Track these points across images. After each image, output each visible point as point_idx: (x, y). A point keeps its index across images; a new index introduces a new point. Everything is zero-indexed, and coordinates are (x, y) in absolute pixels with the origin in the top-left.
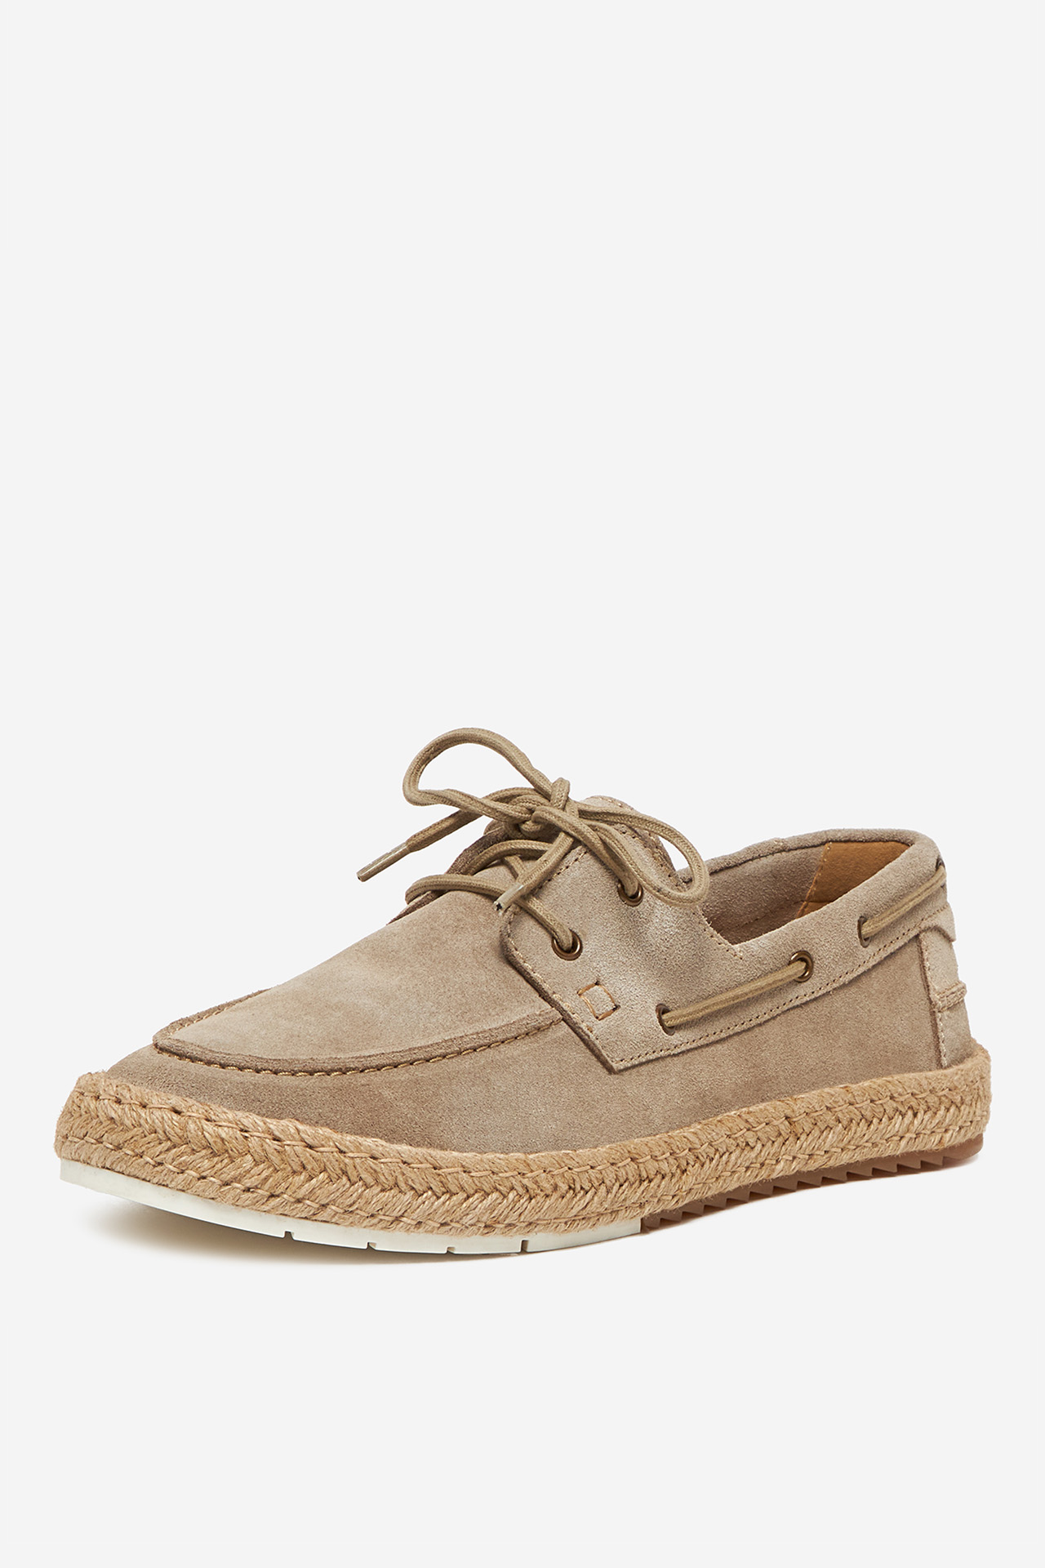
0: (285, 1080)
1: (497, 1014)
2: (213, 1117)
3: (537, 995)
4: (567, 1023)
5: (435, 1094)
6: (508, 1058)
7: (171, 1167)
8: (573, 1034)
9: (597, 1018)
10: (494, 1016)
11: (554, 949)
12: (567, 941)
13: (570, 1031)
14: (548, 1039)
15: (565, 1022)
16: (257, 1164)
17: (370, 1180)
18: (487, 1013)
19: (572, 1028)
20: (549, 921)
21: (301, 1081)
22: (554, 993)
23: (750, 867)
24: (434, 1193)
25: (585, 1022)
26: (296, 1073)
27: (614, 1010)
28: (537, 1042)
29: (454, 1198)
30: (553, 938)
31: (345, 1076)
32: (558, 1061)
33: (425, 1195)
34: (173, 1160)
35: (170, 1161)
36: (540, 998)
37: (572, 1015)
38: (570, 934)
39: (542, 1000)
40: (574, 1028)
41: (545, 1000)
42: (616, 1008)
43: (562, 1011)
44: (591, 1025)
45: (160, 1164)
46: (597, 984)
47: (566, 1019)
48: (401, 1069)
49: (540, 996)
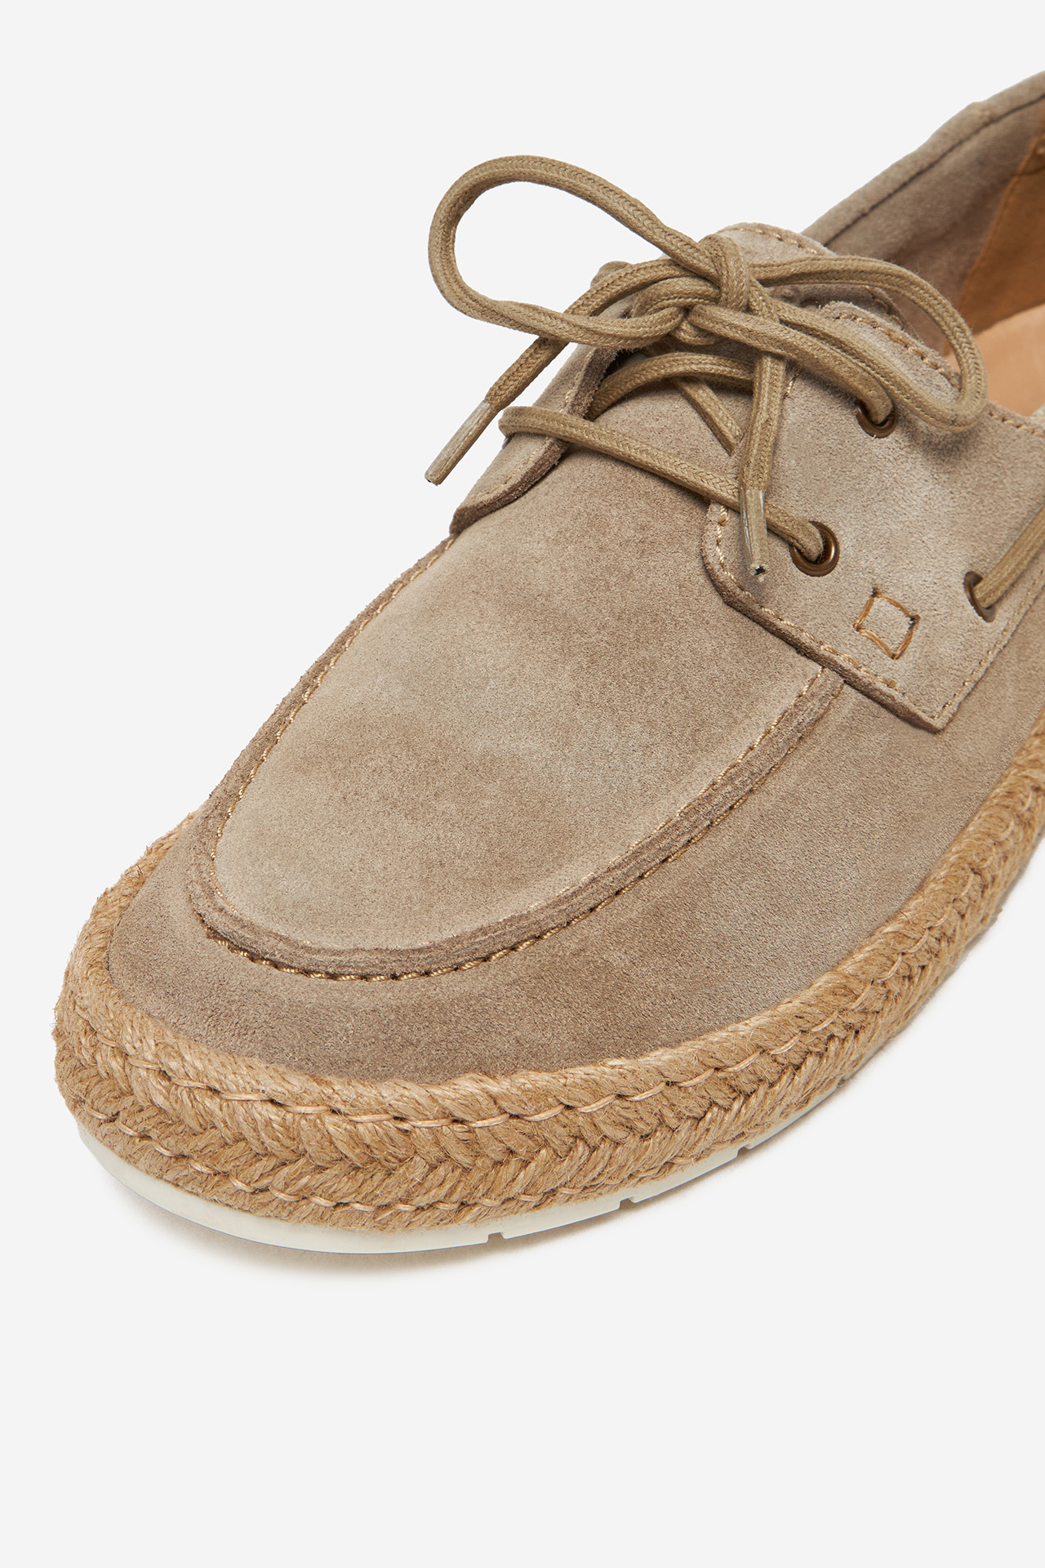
0: (448, 985)
1: (746, 716)
2: (342, 1108)
3: (793, 652)
4: (854, 687)
5: (691, 924)
6: (783, 799)
7: (282, 1196)
8: (867, 700)
9: (893, 656)
10: (742, 722)
11: (795, 561)
12: (814, 545)
13: (860, 696)
14: (832, 729)
15: (850, 684)
16: (433, 1168)
17: (620, 1134)
18: (732, 720)
19: (862, 692)
20: (783, 525)
21: (472, 981)
22: (821, 643)
23: (950, 163)
24: (720, 1107)
25: (877, 671)
26: (462, 964)
27: (912, 627)
28: (817, 743)
29: (753, 1100)
30: (791, 546)
31: (541, 942)
32: (856, 764)
33: (709, 1115)
34: (287, 1185)
35: (281, 1186)
36: (799, 656)
37: (857, 672)
38: (814, 529)
39: (804, 659)
40: (867, 692)
41: (809, 658)
42: (914, 619)
43: (842, 672)
44: (887, 675)
45: (265, 1190)
46: (875, 594)
47: (851, 681)
48: (627, 897)
49: (798, 652)
